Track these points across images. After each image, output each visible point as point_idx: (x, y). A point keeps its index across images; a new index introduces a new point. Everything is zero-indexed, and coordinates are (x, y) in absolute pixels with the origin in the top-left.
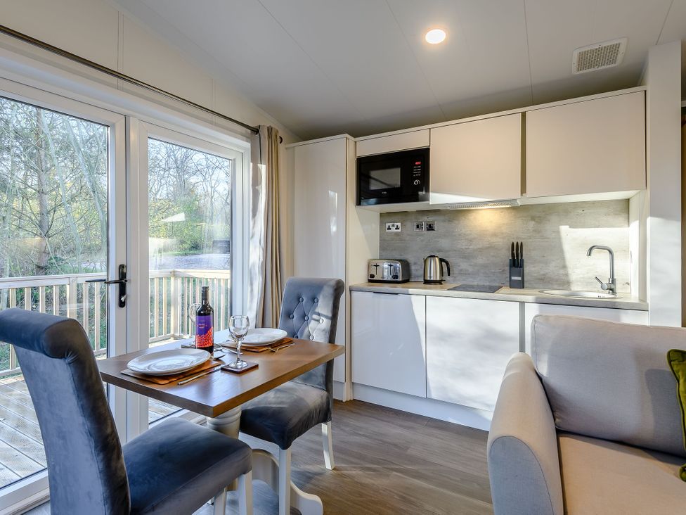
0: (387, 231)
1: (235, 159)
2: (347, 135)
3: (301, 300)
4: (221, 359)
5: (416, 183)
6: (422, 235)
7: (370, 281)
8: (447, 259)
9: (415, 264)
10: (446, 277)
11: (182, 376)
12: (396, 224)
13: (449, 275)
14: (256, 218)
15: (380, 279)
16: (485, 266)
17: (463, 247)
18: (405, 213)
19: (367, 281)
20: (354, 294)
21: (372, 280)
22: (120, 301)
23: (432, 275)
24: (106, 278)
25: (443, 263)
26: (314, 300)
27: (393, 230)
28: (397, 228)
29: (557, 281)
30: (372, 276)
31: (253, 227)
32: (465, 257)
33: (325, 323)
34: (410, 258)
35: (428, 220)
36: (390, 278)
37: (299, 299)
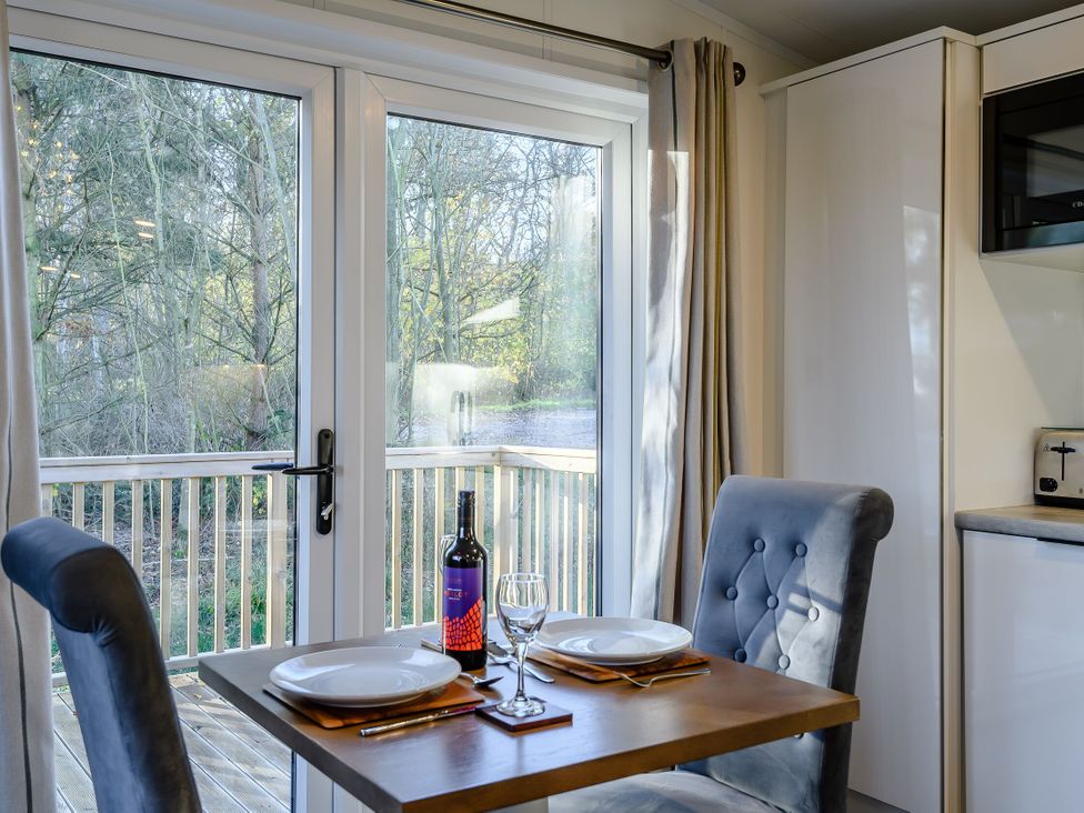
1: (610, 145)
2: (945, 31)
3: (757, 544)
4: (491, 686)
7: (1041, 501)
11: (376, 716)
14: (661, 302)
15: (1076, 494)
19: (1031, 500)
20: (975, 541)
21: (1047, 496)
22: (320, 517)
24: (292, 461)
26: (794, 549)
30: (1048, 484)
31: (654, 331)
33: (823, 624)
37: (752, 543)
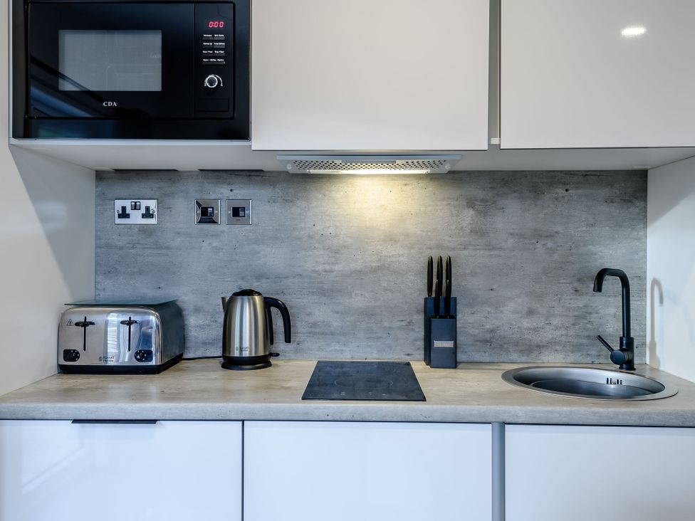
0: (118, 221)
5: (211, 82)
6: (216, 235)
7: (64, 370)
8: (282, 299)
9: (197, 310)
10: (280, 345)
12: (144, 203)
13: (288, 340)
15: (96, 363)
16: (368, 313)
17: (320, 268)
18: (168, 175)
19: (55, 370)
21: (70, 365)
23: (246, 343)
25: (274, 310)
27: (136, 218)
28: (148, 214)
29: (517, 344)
30: (71, 355)
32: (322, 292)
34: (185, 296)
35: (232, 195)
36: (126, 358)
